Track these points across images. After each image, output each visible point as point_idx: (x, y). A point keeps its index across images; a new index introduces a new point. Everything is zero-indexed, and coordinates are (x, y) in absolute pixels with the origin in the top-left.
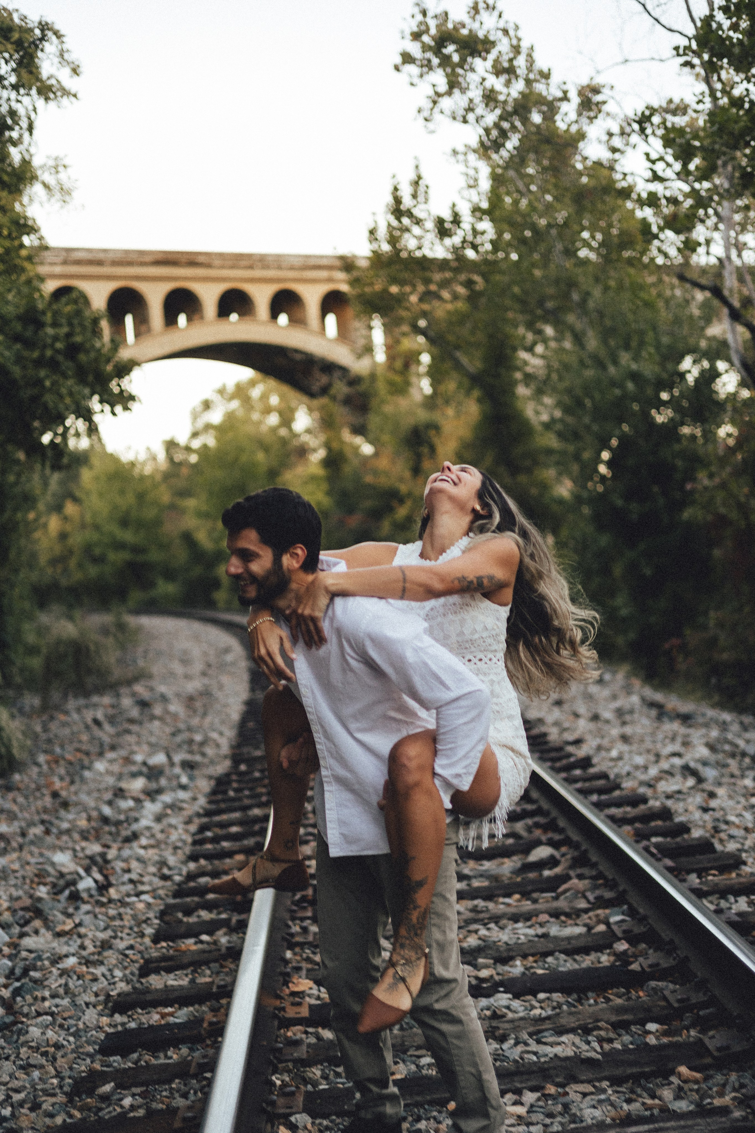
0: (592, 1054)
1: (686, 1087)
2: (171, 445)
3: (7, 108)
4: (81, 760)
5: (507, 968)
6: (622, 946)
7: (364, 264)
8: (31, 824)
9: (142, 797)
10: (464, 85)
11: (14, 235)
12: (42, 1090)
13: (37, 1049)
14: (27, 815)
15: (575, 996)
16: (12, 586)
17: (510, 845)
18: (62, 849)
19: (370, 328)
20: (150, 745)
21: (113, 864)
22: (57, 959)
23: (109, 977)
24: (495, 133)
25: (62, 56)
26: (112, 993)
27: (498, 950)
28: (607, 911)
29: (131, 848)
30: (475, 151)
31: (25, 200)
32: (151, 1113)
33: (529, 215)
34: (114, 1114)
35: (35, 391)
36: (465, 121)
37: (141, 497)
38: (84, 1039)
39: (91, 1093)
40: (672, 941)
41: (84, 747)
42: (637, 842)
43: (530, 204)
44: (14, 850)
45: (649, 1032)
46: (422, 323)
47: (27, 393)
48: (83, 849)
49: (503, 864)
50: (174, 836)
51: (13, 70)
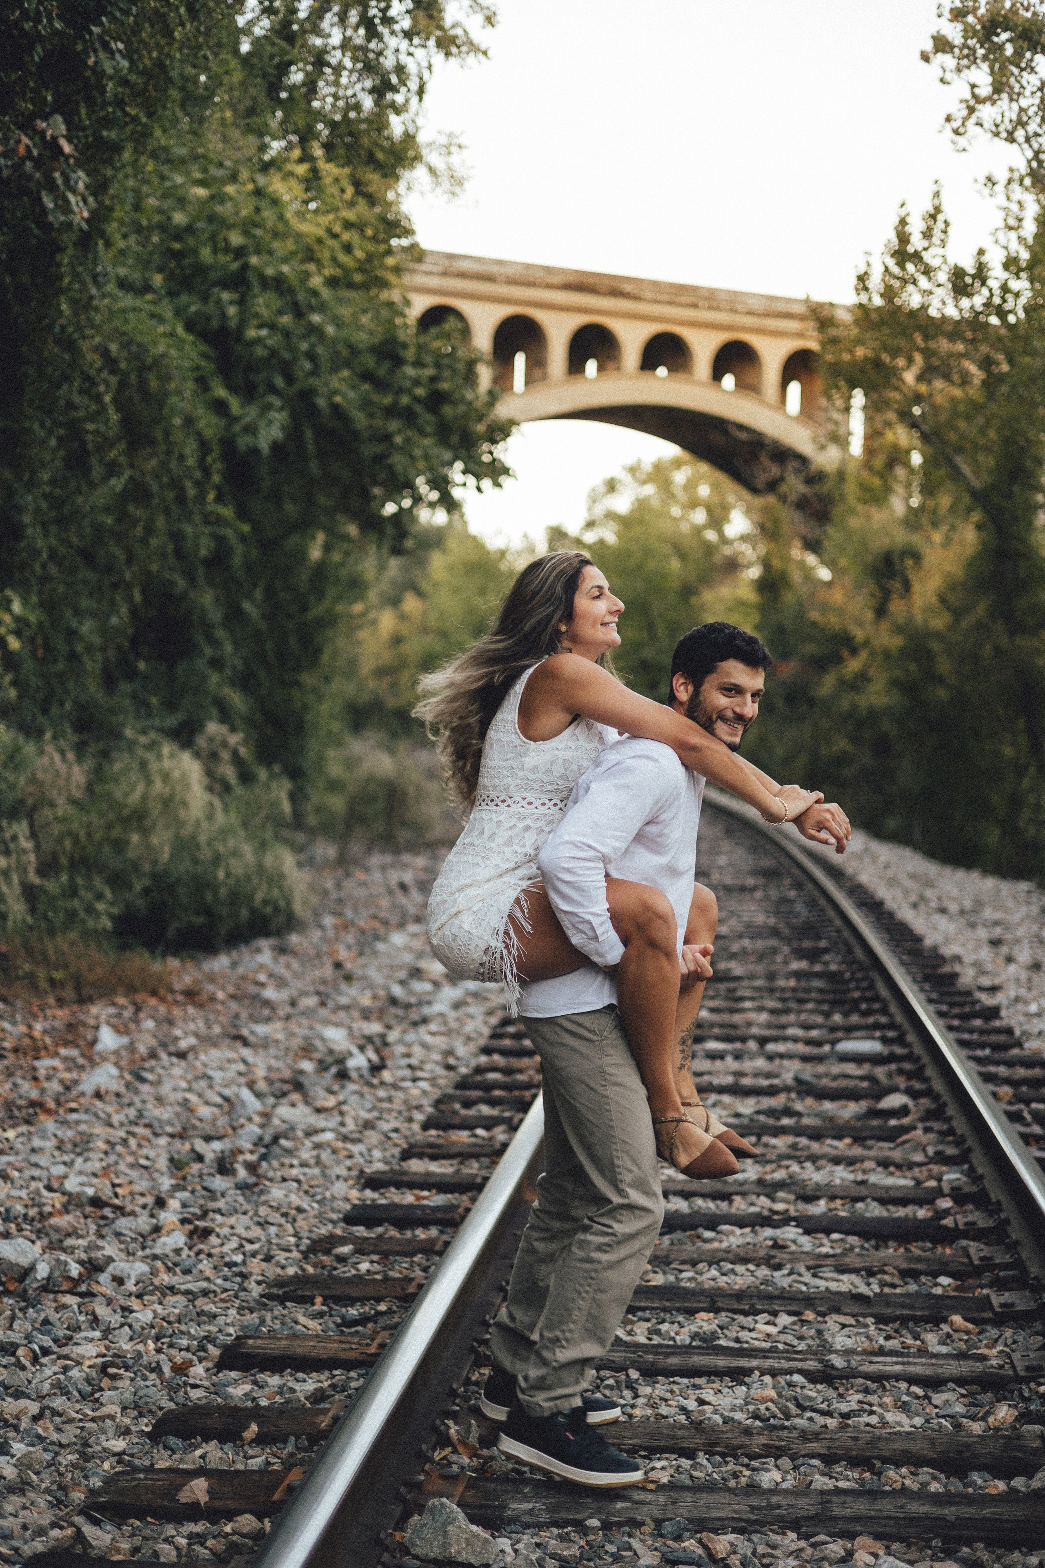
0: (866, 1293)
1: (956, 1336)
2: (557, 534)
3: (394, 62)
4: (375, 929)
5: (807, 1206)
6: (945, 1203)
8: (305, 994)
10: (1016, 89)
11: (381, 236)
12: (277, 1245)
13: (277, 1209)
14: (300, 984)
15: (873, 1242)
16: (320, 699)
17: (863, 1088)
18: (336, 1025)
21: (392, 1047)
22: (312, 1132)
23: (366, 1156)
26: (366, 1171)
27: (804, 1187)
28: (944, 1169)
29: (416, 1033)
31: (401, 187)
32: (386, 1279)
34: (348, 1275)
35: (379, 448)
36: (1011, 139)
38: (329, 1206)
39: (327, 1252)
40: (999, 1203)
41: (382, 914)
44: (280, 1019)
45: (939, 1285)
46: (916, 411)
47: (369, 450)
48: (361, 1028)
49: (846, 1106)
50: (470, 1027)
51: (408, 12)
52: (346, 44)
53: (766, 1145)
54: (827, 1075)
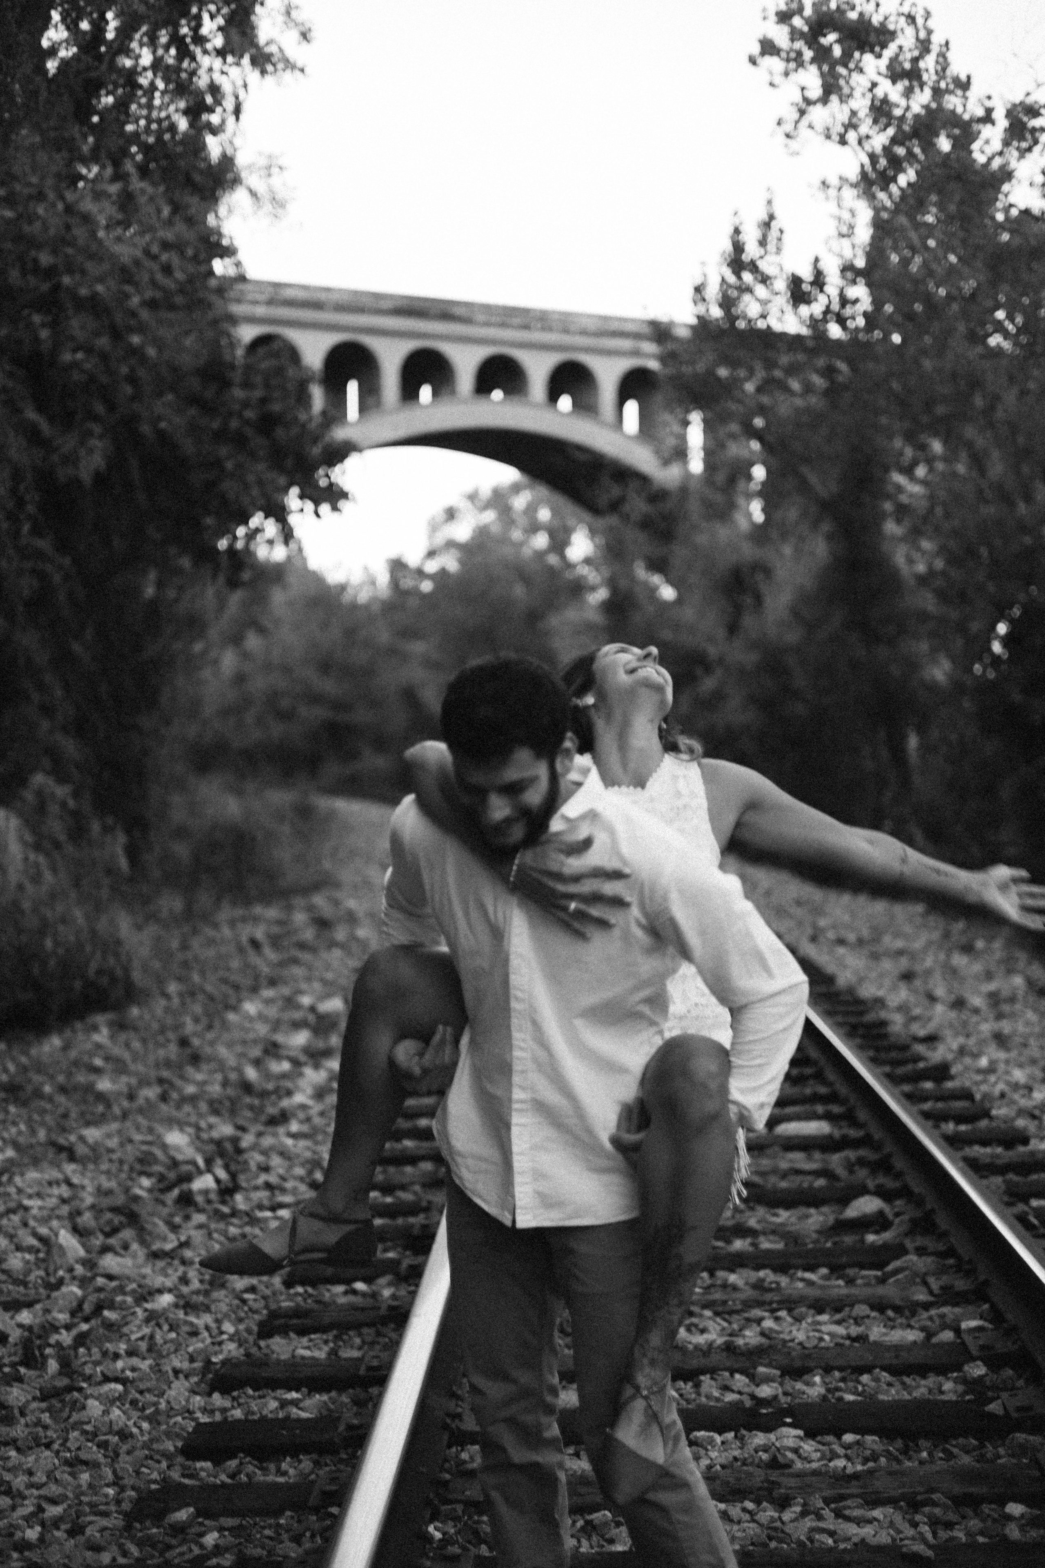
0: (919, 1548)
2: (397, 566)
3: (209, 81)
4: (226, 996)
5: (799, 1386)
6: (978, 1370)
7: (683, 333)
8: (144, 1082)
9: (303, 1058)
10: (846, 90)
11: (203, 256)
13: (93, 1436)
14: (141, 1068)
15: (899, 1443)
16: (160, 742)
17: (821, 1189)
18: (181, 1125)
19: (686, 423)
20: (324, 982)
21: (246, 1156)
22: (146, 1294)
23: (215, 1332)
24: (883, 162)
25: (288, 13)
26: (214, 1360)
27: (788, 1354)
28: (957, 1310)
29: (275, 1135)
30: (854, 186)
31: (222, 210)
32: (242, 1562)
33: (923, 281)
34: (189, 1556)
35: (211, 475)
36: (843, 141)
37: (350, 633)
38: (164, 1427)
41: (232, 978)
42: (1009, 1204)
43: (925, 264)
44: (115, 1118)
45: (1009, 1518)
46: (759, 422)
47: (200, 477)
48: (211, 1127)
49: (807, 1216)
51: (220, 29)
52: (157, 65)
53: (725, 1286)
54: (775, 1171)
